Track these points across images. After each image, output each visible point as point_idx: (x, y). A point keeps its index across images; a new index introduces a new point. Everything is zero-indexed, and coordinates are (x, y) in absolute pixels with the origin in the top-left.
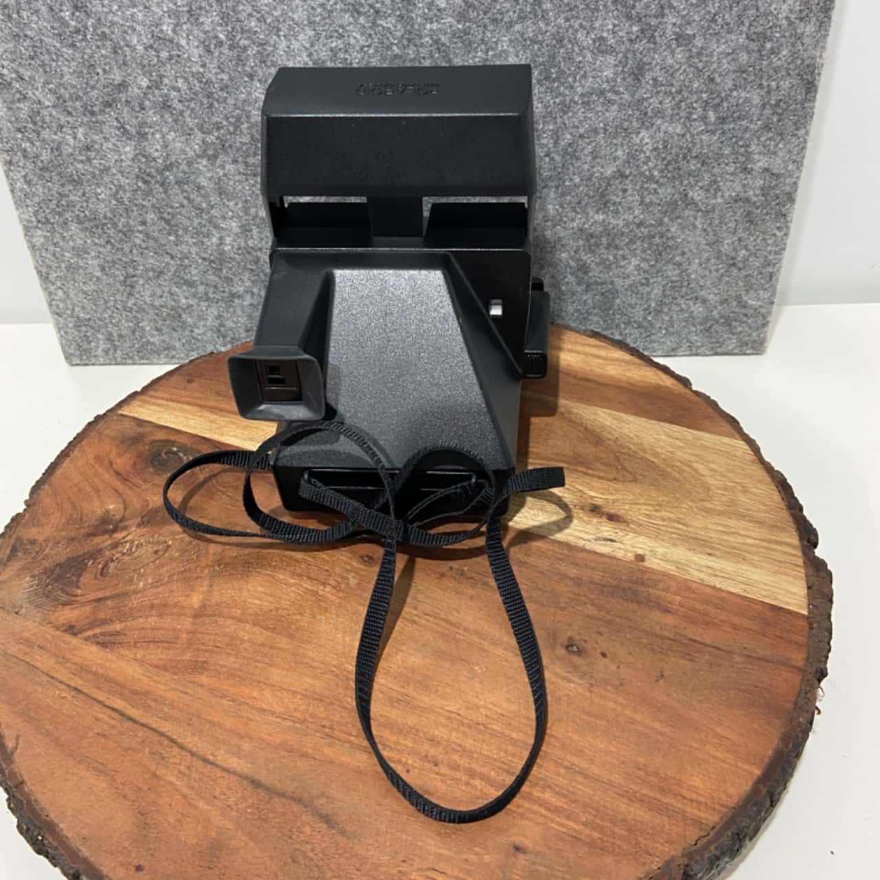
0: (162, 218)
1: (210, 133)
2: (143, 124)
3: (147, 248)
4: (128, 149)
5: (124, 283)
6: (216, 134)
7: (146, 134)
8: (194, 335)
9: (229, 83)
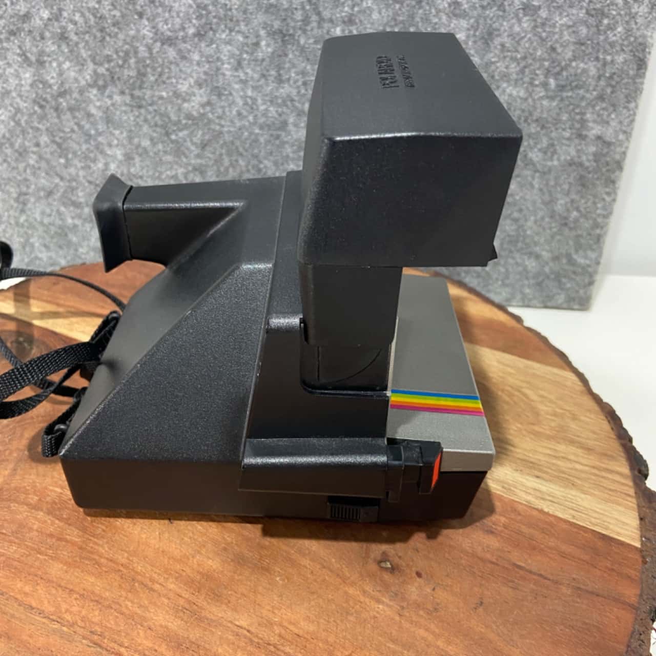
0: (54, 142)
1: (101, 64)
2: (42, 53)
3: (39, 168)
4: (27, 75)
5: (17, 200)
6: (106, 66)
7: (45, 62)
8: (78, 253)
9: (120, 19)
